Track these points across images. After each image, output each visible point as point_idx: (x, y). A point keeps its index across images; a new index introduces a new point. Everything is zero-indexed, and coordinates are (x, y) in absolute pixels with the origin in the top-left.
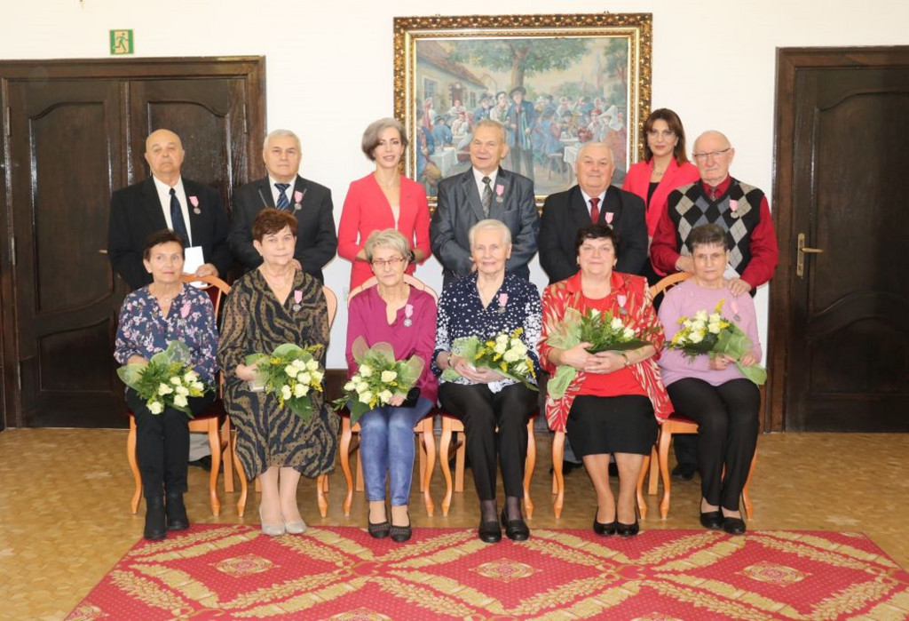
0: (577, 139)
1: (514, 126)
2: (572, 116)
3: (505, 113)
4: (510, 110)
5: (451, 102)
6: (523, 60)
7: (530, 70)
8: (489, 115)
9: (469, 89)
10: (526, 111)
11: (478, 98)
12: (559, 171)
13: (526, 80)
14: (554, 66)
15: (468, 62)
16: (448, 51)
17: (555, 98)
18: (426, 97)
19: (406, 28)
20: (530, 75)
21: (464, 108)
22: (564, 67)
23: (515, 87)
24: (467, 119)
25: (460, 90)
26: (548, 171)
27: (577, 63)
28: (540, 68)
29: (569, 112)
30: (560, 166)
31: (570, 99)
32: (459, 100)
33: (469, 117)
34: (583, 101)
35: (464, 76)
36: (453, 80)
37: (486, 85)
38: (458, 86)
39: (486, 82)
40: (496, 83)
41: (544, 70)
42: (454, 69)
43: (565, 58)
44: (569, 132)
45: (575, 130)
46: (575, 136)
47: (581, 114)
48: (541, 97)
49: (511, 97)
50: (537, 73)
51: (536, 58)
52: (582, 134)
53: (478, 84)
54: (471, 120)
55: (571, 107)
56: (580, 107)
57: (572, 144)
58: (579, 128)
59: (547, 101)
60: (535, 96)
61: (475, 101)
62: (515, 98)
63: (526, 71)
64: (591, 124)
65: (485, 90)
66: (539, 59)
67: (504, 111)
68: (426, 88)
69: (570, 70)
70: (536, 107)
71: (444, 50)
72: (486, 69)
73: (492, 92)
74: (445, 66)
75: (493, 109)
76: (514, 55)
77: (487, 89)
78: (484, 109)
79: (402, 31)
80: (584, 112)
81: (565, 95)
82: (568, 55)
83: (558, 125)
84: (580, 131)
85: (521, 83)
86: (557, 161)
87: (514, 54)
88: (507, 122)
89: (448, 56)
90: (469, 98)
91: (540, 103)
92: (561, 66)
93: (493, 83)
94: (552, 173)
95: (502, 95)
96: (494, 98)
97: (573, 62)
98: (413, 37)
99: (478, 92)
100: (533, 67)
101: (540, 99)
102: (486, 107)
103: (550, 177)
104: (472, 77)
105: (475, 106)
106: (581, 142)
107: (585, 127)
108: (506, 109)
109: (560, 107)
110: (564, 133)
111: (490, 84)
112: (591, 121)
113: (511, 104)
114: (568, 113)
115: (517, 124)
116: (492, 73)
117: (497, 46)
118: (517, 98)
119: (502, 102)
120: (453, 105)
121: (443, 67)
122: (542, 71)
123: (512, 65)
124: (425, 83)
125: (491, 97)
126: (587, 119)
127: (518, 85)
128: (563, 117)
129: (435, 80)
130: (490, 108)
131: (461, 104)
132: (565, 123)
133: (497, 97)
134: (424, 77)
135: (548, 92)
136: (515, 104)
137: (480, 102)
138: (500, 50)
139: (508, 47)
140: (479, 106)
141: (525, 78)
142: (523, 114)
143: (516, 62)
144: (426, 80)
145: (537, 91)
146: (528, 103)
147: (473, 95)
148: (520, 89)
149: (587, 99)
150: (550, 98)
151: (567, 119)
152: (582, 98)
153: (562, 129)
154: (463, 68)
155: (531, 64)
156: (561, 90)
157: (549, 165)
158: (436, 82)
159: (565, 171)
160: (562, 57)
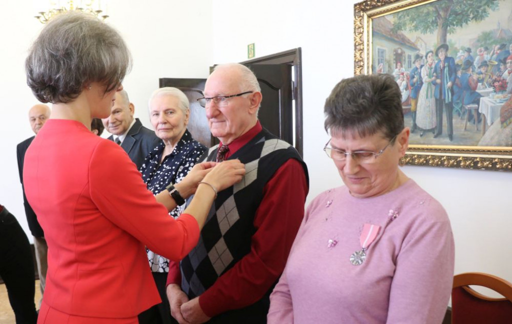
0: (491, 89)
1: (438, 81)
2: (488, 66)
3: (433, 70)
4: (436, 67)
5: (395, 65)
6: (446, 19)
7: (452, 26)
8: (420, 73)
9: (408, 52)
10: (449, 66)
11: (413, 59)
12: (474, 123)
13: (449, 37)
14: (472, 18)
15: (405, 29)
16: (393, 23)
17: (473, 50)
18: (379, 63)
19: (365, 10)
20: (452, 32)
21: (403, 69)
22: (482, 17)
23: (439, 45)
24: (405, 79)
25: (401, 55)
26: (464, 122)
27: (494, 10)
28: (460, 23)
29: (486, 62)
30: (476, 116)
31: (486, 49)
32: (401, 63)
33: (407, 76)
34: (499, 49)
35: (403, 42)
36: (396, 47)
37: (419, 47)
38: (399, 51)
39: (419, 45)
40: (426, 44)
41: (464, 24)
42: (397, 37)
43: (482, 8)
44: (485, 83)
45: (490, 80)
46: (490, 86)
47: (496, 63)
48: (461, 51)
49: (437, 55)
50: (458, 29)
51: (457, 14)
52: (496, 84)
53: (413, 47)
54: (408, 79)
55: (487, 57)
56: (495, 56)
57: (488, 94)
58: (494, 78)
59: (466, 54)
60: (456, 51)
61: (411, 61)
62: (440, 55)
63: (449, 28)
64: (506, 73)
65: (418, 51)
66: (459, 14)
67: (431, 68)
68: (379, 56)
69: (487, 19)
70: (457, 61)
71: (390, 22)
72: (418, 33)
73: (423, 53)
74: (391, 35)
75: (423, 68)
76: (439, 16)
77: (419, 50)
78: (417, 69)
79: (362, 14)
80: (500, 61)
81: (481, 46)
82: (485, 4)
83: (475, 77)
84: (495, 81)
85: (445, 40)
86: (474, 113)
87: (439, 14)
88: (434, 78)
89: (392, 27)
90: (407, 60)
91: (460, 57)
92: (478, 17)
93: (423, 44)
94: (468, 124)
95: (430, 54)
96: (424, 58)
97: (490, 11)
98: (369, 16)
99: (413, 54)
100: (455, 23)
101: (460, 53)
102: (418, 66)
103: (465, 129)
104: (409, 41)
105: (411, 67)
106: (495, 91)
107: (500, 76)
108: (433, 66)
109: (477, 59)
110: (480, 84)
111: (421, 45)
112: (506, 68)
113: (436, 61)
114: (484, 64)
115: (441, 79)
116: (422, 36)
117: (425, 11)
118: (442, 56)
119: (430, 60)
120: (396, 68)
121: (389, 37)
122: (461, 26)
123: (437, 25)
124: (378, 52)
125: (422, 57)
126: (502, 67)
127: (442, 43)
128: (479, 68)
129: (384, 48)
130: (422, 66)
131: (402, 66)
132: (482, 73)
133: (426, 57)
134: (378, 47)
135: (467, 46)
136: (440, 61)
137: (414, 63)
138: (428, 14)
139: (434, 9)
140: (413, 66)
141: (448, 35)
142: (446, 69)
143: (440, 22)
144: (379, 49)
145: (457, 46)
146: (450, 58)
147: (410, 57)
148: (444, 46)
149: (503, 46)
150: (469, 51)
151: (483, 70)
152: (498, 46)
153: (479, 81)
154: (403, 35)
155: (453, 20)
156: (478, 41)
157: (466, 116)
158: (384, 50)
159: (479, 121)
160: (480, 7)
